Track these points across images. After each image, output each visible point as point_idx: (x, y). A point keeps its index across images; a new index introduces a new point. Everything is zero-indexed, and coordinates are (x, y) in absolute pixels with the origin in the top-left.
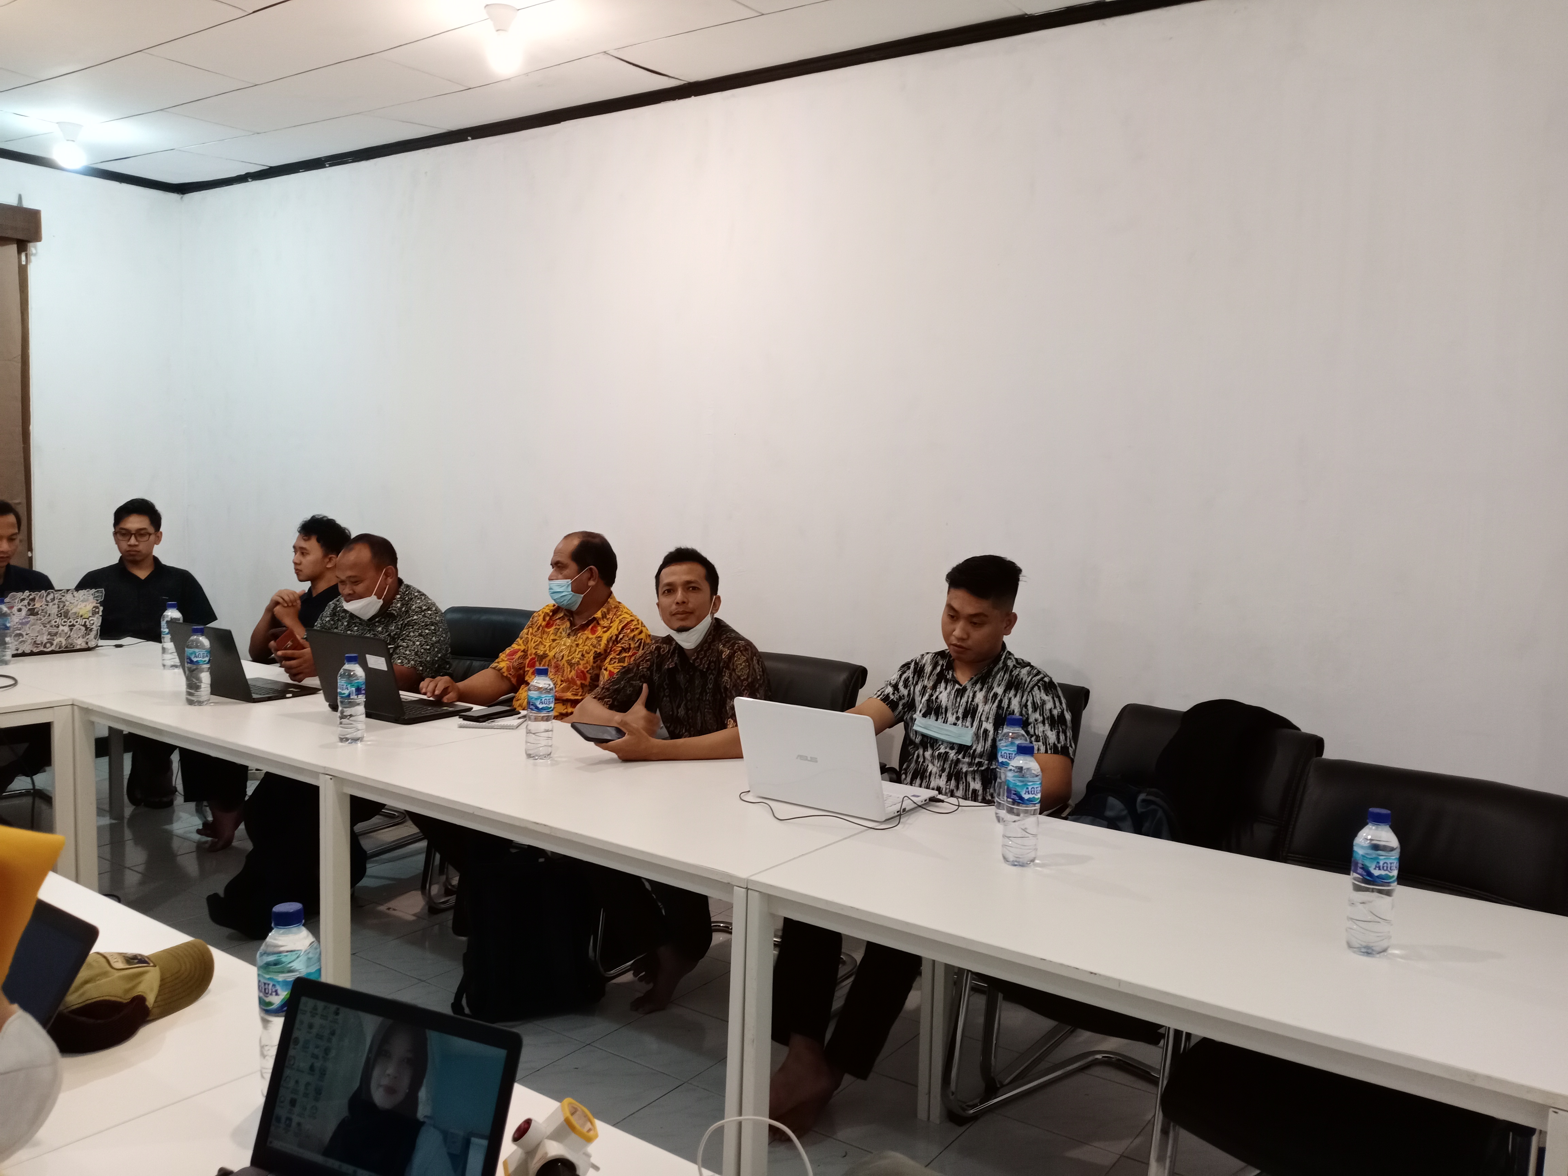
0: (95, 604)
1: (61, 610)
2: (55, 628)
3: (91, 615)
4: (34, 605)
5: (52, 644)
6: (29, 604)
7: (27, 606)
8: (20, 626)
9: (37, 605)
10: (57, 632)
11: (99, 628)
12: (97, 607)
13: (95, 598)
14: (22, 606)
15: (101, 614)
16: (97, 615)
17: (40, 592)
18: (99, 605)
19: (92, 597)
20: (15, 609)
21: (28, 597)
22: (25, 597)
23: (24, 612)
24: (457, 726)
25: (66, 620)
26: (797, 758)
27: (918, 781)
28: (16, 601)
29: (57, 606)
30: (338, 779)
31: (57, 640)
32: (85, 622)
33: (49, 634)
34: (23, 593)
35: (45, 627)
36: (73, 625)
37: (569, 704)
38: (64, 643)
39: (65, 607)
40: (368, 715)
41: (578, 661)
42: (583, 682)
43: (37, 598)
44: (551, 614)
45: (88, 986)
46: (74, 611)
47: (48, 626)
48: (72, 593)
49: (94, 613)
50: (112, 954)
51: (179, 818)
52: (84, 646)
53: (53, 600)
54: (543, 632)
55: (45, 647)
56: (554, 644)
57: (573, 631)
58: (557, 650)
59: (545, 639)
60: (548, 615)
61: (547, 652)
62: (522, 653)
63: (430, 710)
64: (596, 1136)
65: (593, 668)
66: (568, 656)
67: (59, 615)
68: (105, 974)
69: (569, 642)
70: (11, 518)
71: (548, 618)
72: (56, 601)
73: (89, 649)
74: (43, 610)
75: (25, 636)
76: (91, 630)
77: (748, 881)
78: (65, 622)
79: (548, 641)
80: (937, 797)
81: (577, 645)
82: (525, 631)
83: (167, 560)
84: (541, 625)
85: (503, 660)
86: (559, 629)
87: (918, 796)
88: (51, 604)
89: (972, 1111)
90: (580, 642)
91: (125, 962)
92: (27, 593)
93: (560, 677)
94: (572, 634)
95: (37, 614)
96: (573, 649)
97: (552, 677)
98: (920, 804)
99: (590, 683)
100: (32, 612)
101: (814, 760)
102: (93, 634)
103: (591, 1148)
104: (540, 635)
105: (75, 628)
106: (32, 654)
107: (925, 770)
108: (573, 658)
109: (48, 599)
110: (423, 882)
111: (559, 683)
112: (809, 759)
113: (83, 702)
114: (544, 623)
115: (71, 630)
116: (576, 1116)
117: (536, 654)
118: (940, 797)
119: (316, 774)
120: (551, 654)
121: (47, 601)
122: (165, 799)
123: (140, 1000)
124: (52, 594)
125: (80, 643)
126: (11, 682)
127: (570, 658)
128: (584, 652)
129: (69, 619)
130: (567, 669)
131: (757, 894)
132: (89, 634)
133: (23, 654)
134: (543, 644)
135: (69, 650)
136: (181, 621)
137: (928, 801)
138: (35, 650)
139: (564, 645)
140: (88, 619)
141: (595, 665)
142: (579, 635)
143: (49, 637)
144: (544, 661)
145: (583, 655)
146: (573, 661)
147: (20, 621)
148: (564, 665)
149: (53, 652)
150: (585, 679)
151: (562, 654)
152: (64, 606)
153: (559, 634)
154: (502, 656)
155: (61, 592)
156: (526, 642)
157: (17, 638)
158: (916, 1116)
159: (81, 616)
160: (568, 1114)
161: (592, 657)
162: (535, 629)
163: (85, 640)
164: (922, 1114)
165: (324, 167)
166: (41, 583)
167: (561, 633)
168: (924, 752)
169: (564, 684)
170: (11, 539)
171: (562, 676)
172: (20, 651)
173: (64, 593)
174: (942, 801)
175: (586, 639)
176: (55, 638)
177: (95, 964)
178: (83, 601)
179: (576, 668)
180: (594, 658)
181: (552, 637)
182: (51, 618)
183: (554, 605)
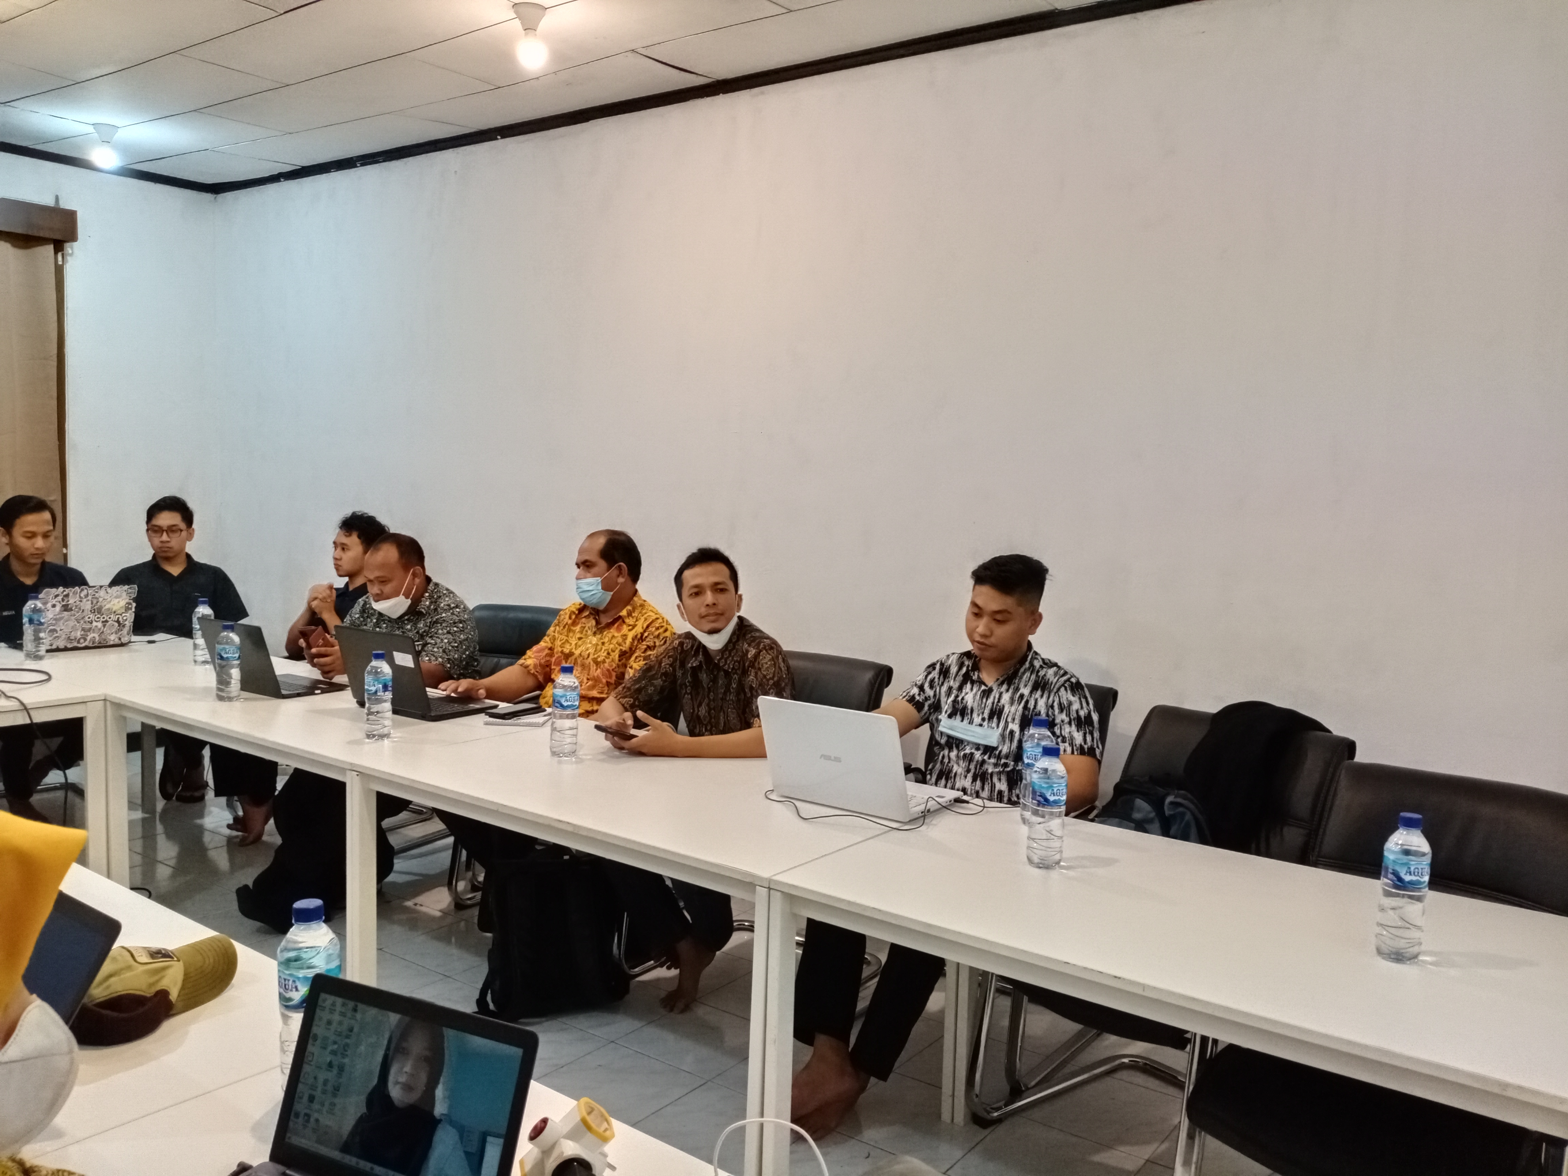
0: (127, 601)
1: (95, 606)
2: (89, 624)
3: (124, 611)
4: (68, 601)
5: (85, 640)
6: (63, 600)
7: (61, 602)
8: (54, 622)
9: (71, 601)
10: (91, 628)
11: (132, 624)
12: (130, 604)
13: (128, 595)
14: (56, 602)
15: (133, 610)
16: (130, 611)
17: (74, 588)
18: (131, 601)
19: (124, 594)
20: (49, 605)
21: (62, 593)
22: (60, 593)
23: (58, 608)
24: (483, 723)
25: (99, 616)
26: (821, 758)
27: (943, 782)
28: (51, 597)
29: (90, 602)
30: (364, 775)
31: (91, 636)
32: (118, 618)
33: (83, 629)
34: (57, 588)
35: (78, 622)
36: (107, 621)
37: (595, 702)
38: (97, 639)
39: (98, 604)
40: (395, 712)
41: (604, 660)
42: (609, 680)
43: (71, 594)
44: (577, 612)
45: (113, 979)
46: (107, 607)
47: (82, 622)
48: (106, 590)
49: (127, 609)
50: (137, 948)
51: (211, 812)
52: (117, 641)
53: (87, 596)
54: (569, 630)
55: (79, 642)
56: (580, 642)
57: (598, 629)
58: (583, 648)
59: (572, 637)
60: (574, 613)
61: (573, 650)
62: (549, 651)
63: (457, 708)
64: (613, 1136)
65: (618, 666)
66: (594, 655)
67: (93, 611)
68: (129, 968)
69: (594, 640)
70: (47, 515)
71: (573, 617)
72: (90, 597)
73: (122, 645)
74: (76, 606)
75: (59, 632)
76: (124, 626)
77: (770, 880)
78: (98, 618)
79: (574, 639)
80: (963, 798)
81: (603, 643)
82: (552, 629)
83: (199, 557)
84: (567, 624)
85: (530, 657)
86: (584, 627)
87: (943, 797)
88: (85, 600)
89: (996, 1114)
90: (606, 640)
91: (149, 956)
92: (61, 589)
93: (586, 675)
94: (598, 632)
95: (71, 610)
96: (599, 648)
97: (578, 675)
98: (944, 804)
99: (615, 681)
100: (66, 608)
101: (837, 760)
102: (125, 630)
103: (608, 1148)
104: (566, 634)
105: (108, 624)
106: (66, 649)
107: (950, 771)
108: (599, 656)
109: (82, 595)
110: (450, 878)
111: (585, 681)
112: (833, 758)
113: (115, 697)
114: (570, 622)
115: (104, 626)
116: (592, 1116)
117: (562, 652)
118: (965, 798)
119: (343, 770)
120: (577, 652)
121: (80, 597)
122: (197, 794)
123: (163, 994)
124: (86, 591)
125: (113, 639)
126: (44, 677)
127: (596, 656)
128: (610, 651)
129: (103, 614)
130: (593, 667)
131: (779, 894)
132: (122, 630)
133: (58, 650)
134: (568, 642)
135: (102, 646)
136: (213, 617)
137: (953, 802)
138: (69, 646)
139: (590, 643)
140: (121, 615)
141: (620, 663)
142: (605, 633)
143: (83, 632)
144: (570, 659)
145: (608, 654)
146: (599, 660)
147: (55, 617)
148: (590, 663)
149: (86, 648)
150: (611, 677)
151: (588, 652)
152: (97, 602)
153: (584, 632)
154: (529, 653)
155: (94, 588)
156: (554, 639)
157: (51, 634)
158: (940, 1117)
159: (115, 612)
160: (585, 1114)
161: (617, 656)
162: (562, 628)
163: (118, 635)
164: (946, 1116)
165: (356, 166)
166: (76, 579)
167: (587, 631)
168: (949, 752)
169: (590, 683)
170: (46, 536)
171: (588, 675)
172: (54, 647)
173: (98, 589)
174: (967, 802)
175: (612, 638)
176: (89, 633)
177: (119, 958)
178: (116, 597)
179: (602, 666)
180: (620, 656)
181: (578, 635)
182: (85, 614)
183: (580, 604)
